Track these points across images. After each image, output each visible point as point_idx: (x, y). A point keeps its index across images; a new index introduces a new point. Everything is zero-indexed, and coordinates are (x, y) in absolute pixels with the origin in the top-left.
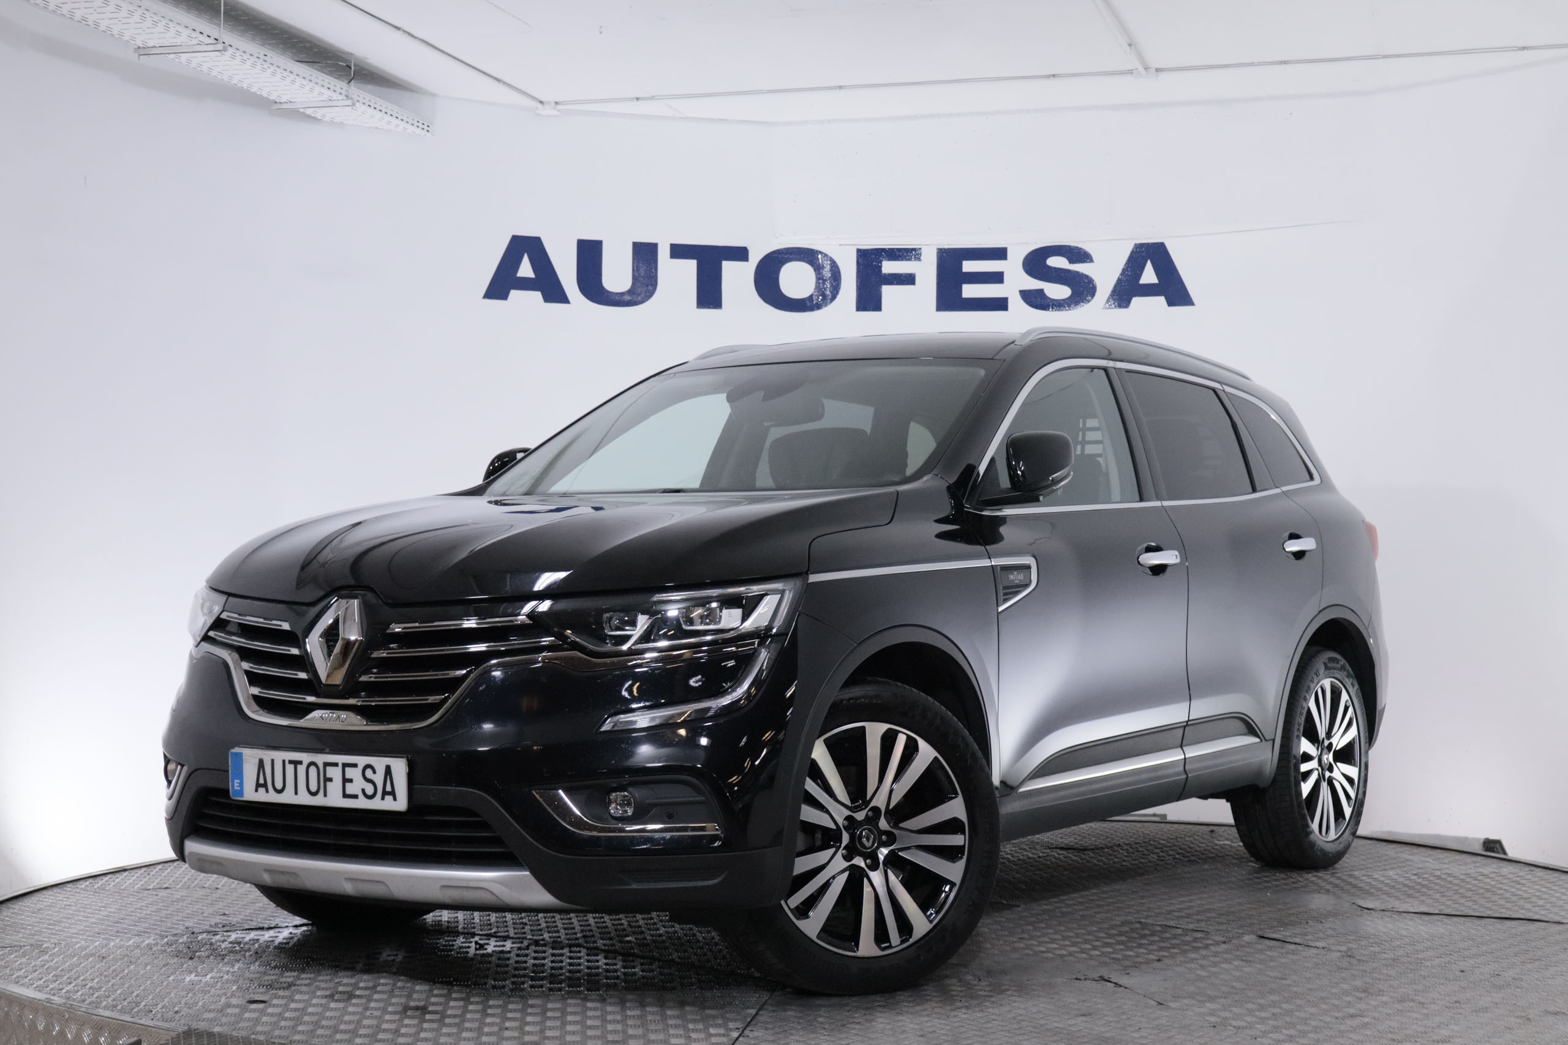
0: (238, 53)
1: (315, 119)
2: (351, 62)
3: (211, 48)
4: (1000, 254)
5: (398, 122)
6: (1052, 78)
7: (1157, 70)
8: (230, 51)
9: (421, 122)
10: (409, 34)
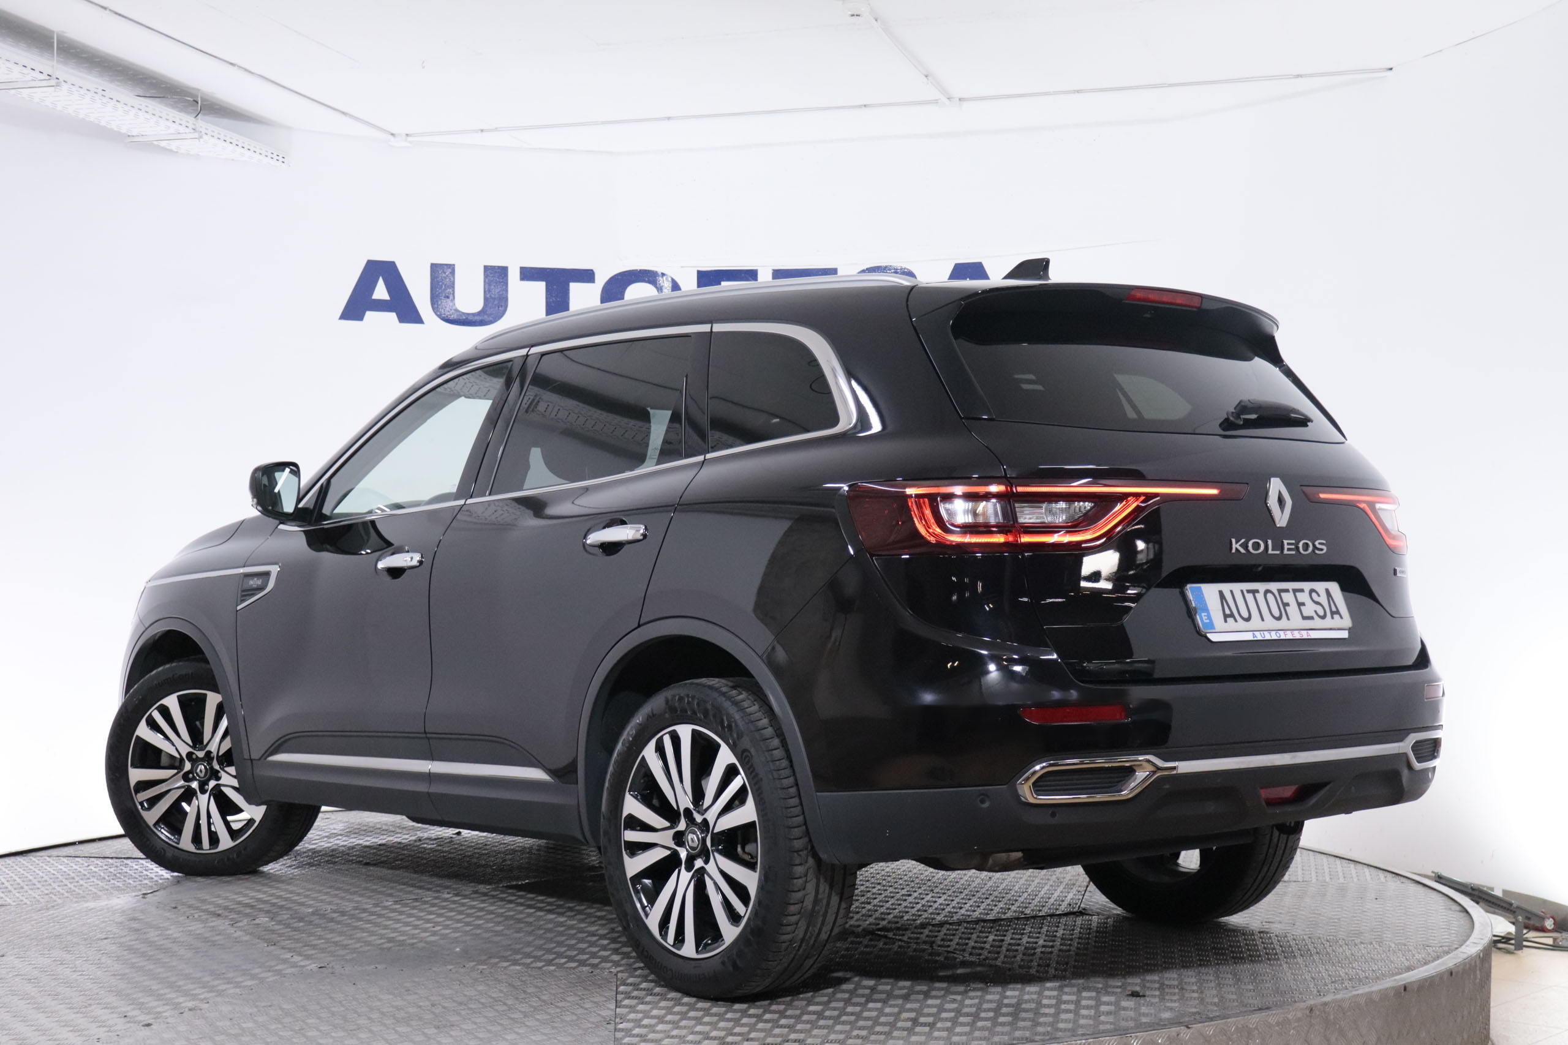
0: (74, 89)
1: (171, 151)
2: (198, 97)
3: (45, 83)
4: (830, 272)
5: (250, 153)
6: (864, 108)
7: (960, 99)
8: (65, 87)
9: (275, 154)
10: (246, 70)
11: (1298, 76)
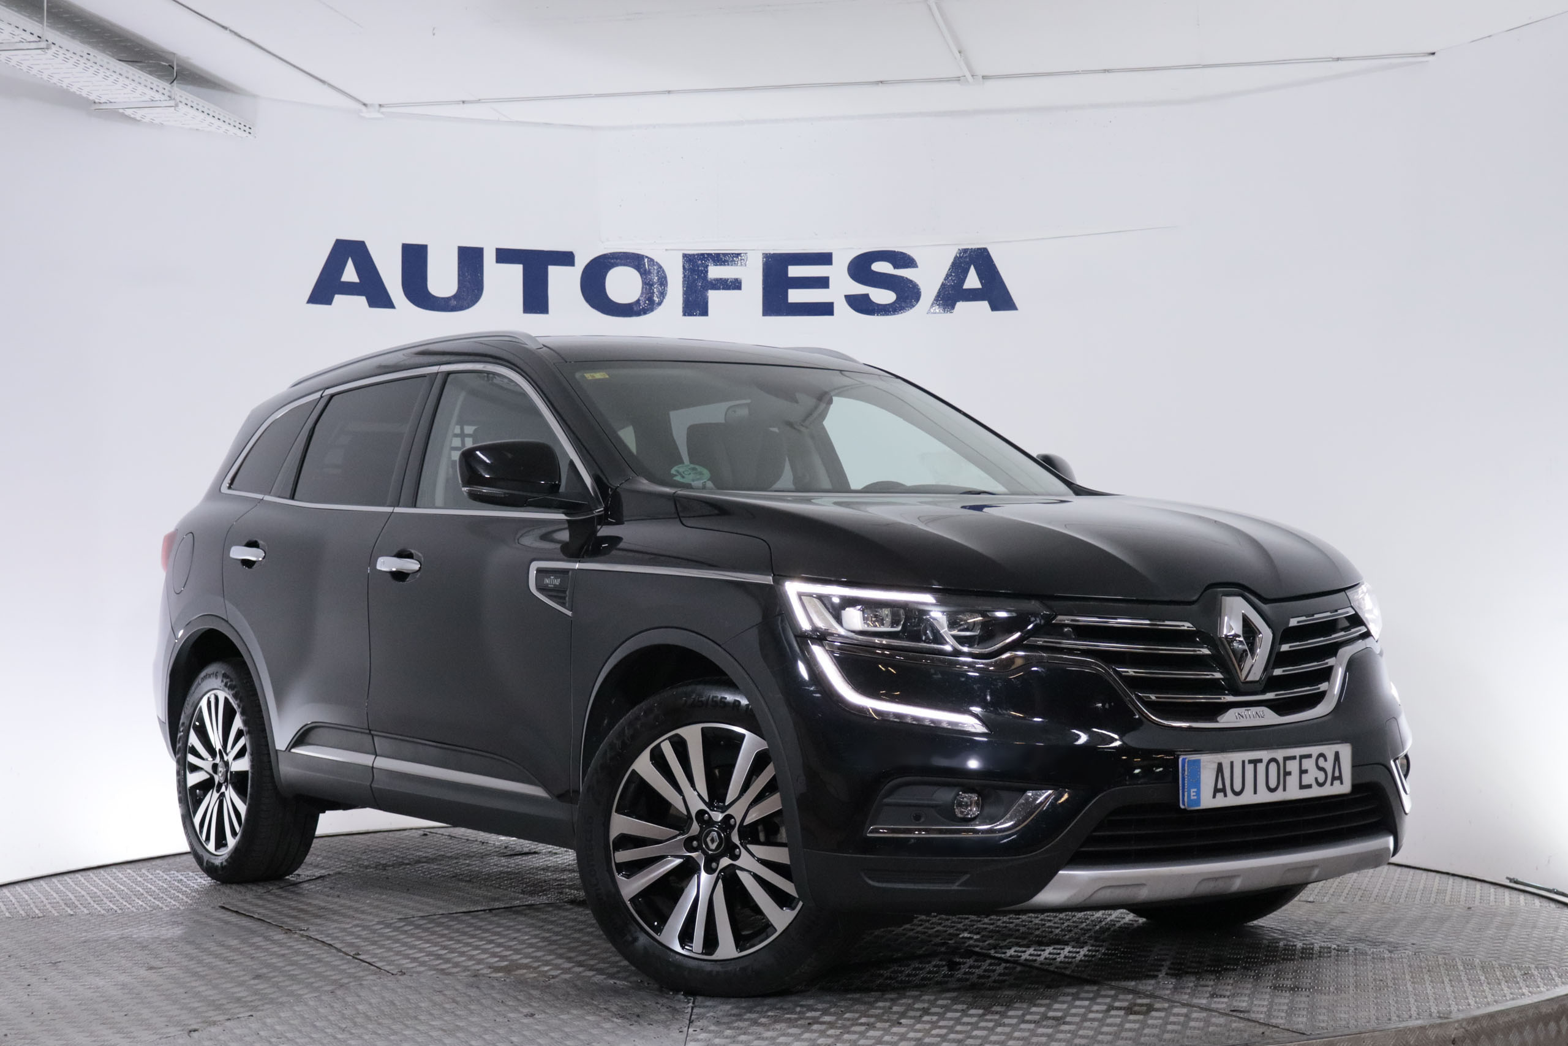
0: (61, 51)
1: (134, 119)
2: (173, 63)
3: (34, 45)
4: (825, 259)
5: (220, 123)
6: (879, 84)
7: (985, 77)
8: (54, 49)
9: (243, 124)
10: (236, 34)
11: (1338, 59)
